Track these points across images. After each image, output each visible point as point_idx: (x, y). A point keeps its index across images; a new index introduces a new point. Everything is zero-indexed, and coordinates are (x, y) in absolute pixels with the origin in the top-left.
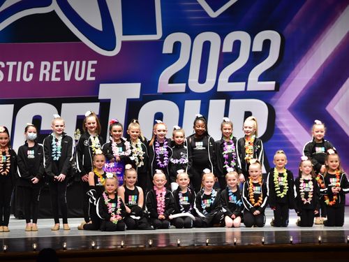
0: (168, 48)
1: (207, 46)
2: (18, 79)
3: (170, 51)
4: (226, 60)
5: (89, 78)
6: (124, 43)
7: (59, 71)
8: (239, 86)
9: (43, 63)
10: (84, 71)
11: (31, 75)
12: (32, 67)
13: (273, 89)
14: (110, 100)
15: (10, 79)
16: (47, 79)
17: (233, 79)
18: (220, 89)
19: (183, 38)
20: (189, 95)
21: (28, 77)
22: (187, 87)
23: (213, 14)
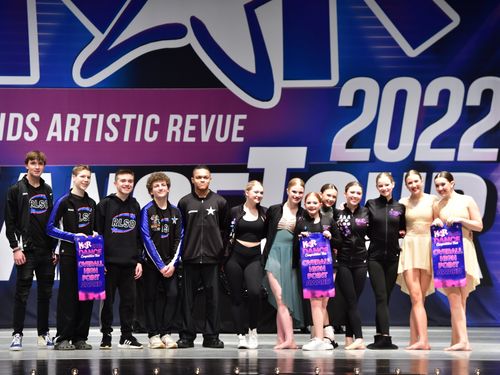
0: (346, 99)
1: (401, 96)
2: (138, 139)
3: (350, 104)
4: (428, 116)
5: (235, 139)
6: (285, 91)
7: (193, 128)
8: (446, 155)
9: (172, 117)
10: (228, 129)
11: (156, 134)
12: (157, 122)
13: (495, 159)
14: (263, 170)
15: (126, 138)
16: (177, 139)
17: (437, 143)
18: (418, 158)
19: (368, 85)
20: (375, 164)
21: (151, 135)
22: (372, 154)
23: (412, 53)
